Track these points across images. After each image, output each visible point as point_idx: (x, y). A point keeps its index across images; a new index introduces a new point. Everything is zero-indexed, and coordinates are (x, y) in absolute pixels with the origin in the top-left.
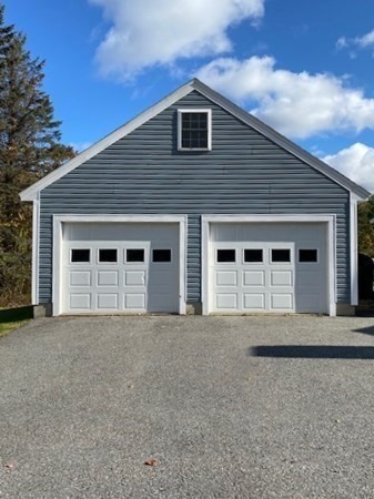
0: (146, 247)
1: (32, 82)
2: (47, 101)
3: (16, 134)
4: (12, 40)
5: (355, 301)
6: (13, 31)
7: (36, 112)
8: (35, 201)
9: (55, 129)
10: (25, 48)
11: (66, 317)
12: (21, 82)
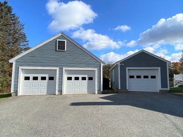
0: (47, 76)
1: (20, 29)
2: (25, 35)
3: (15, 43)
4: (15, 18)
5: (102, 90)
6: (15, 15)
7: (21, 38)
8: (14, 63)
9: (27, 43)
10: (19, 20)
11: (21, 96)
12: (17, 29)
